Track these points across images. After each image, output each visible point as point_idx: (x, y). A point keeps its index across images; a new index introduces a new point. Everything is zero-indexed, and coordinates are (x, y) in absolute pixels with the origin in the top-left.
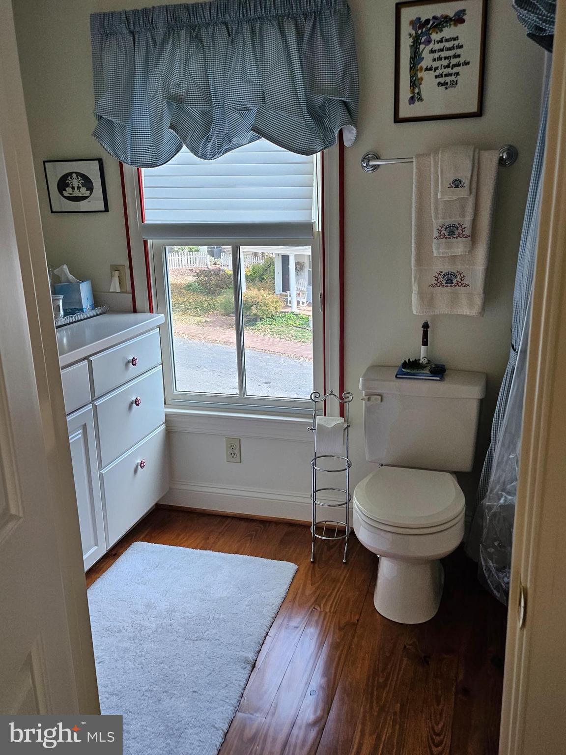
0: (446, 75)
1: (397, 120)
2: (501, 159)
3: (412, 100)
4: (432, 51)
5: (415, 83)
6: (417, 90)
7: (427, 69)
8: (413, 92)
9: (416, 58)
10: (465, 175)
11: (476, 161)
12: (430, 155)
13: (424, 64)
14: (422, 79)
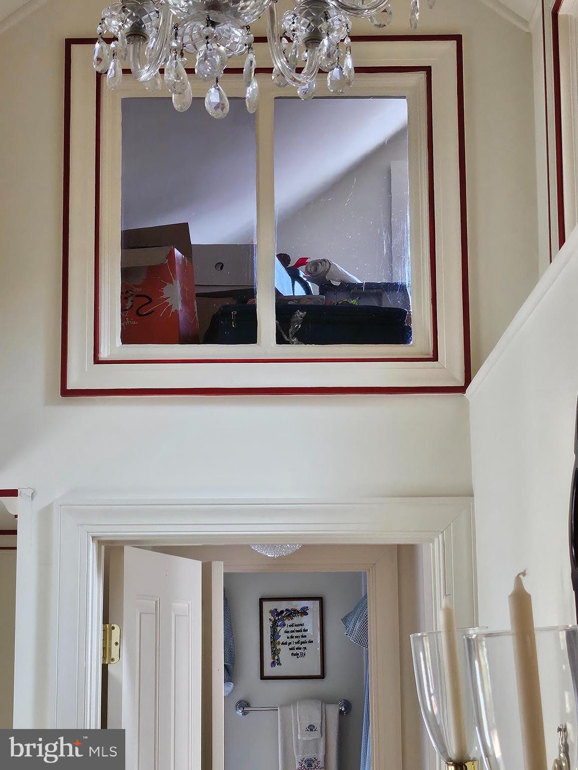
0: (297, 649)
1: (263, 677)
2: (341, 711)
3: (273, 664)
4: (287, 632)
5: (275, 652)
6: (276, 658)
7: (283, 644)
8: (274, 658)
9: (275, 635)
10: (317, 722)
11: (324, 712)
12: (290, 705)
13: (281, 640)
14: (280, 650)
